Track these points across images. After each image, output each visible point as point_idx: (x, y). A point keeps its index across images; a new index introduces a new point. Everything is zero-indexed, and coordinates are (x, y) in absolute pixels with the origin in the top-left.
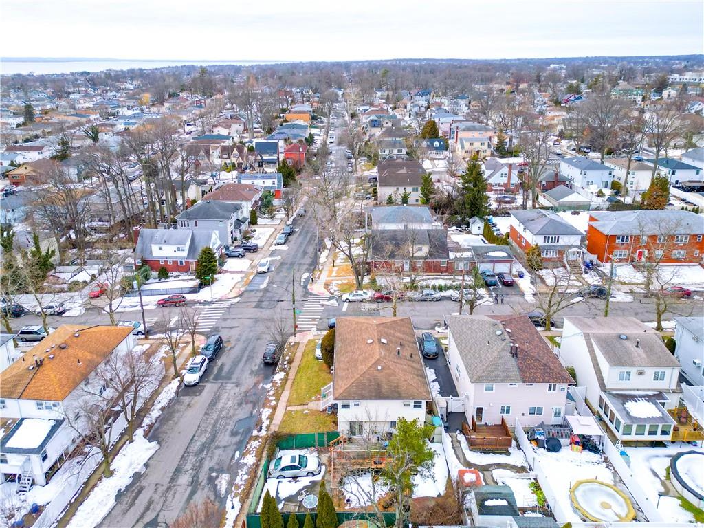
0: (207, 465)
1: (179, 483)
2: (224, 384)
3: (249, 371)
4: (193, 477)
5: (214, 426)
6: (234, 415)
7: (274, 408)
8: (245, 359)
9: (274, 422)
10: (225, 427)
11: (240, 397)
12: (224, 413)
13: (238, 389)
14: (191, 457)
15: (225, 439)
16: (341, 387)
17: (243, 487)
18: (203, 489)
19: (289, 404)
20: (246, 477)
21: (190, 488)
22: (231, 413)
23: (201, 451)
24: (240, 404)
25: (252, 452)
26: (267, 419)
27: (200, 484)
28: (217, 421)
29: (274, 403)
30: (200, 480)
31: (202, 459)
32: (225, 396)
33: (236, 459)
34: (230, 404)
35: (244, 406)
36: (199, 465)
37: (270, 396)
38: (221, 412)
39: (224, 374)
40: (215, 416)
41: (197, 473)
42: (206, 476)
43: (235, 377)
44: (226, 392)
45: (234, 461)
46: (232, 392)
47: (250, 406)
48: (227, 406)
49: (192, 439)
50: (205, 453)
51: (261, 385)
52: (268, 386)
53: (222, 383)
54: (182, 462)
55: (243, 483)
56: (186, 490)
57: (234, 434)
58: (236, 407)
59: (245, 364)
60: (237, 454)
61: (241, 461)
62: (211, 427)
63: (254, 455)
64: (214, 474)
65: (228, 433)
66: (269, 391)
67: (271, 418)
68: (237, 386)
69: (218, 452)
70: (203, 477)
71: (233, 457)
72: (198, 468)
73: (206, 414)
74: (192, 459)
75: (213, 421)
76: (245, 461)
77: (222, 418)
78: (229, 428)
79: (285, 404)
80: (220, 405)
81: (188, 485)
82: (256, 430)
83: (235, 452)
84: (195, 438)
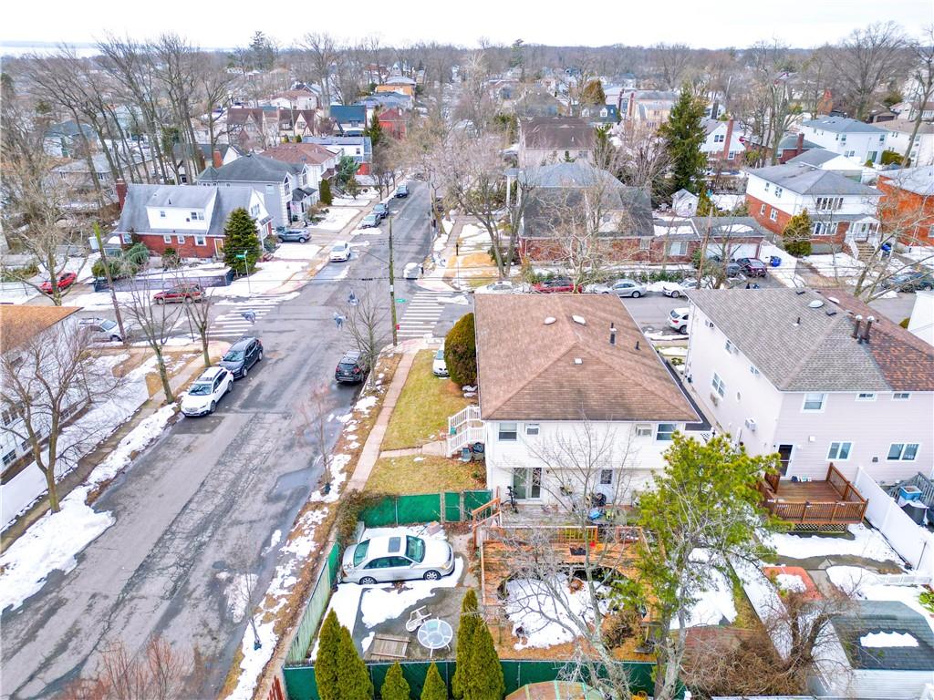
0: (211, 556)
1: (142, 593)
2: (260, 415)
3: (309, 395)
4: (176, 582)
5: (234, 483)
6: (275, 465)
7: (356, 454)
8: (302, 376)
9: (354, 477)
10: (255, 486)
11: (289, 436)
12: (256, 462)
13: (286, 423)
14: (176, 542)
15: (253, 507)
16: (497, 398)
17: (283, 601)
18: (195, 606)
19: (385, 446)
20: (293, 580)
21: (166, 604)
22: (270, 461)
23: (201, 529)
24: (289, 447)
25: (306, 532)
26: (342, 471)
27: (189, 596)
28: (240, 474)
29: (355, 445)
30: (191, 587)
31: (202, 545)
32: (260, 434)
33: (273, 544)
34: (269, 446)
35: (297, 450)
36: (193, 559)
37: (348, 433)
38: (250, 460)
39: (261, 398)
40: (237, 466)
41: (186, 573)
42: (206, 579)
43: (281, 405)
44: (262, 428)
45: (269, 550)
46: (275, 428)
47: (309, 451)
48: (262, 450)
49: (185, 507)
50: (209, 532)
51: (332, 416)
52: (346, 418)
53: (257, 413)
54: (156, 551)
55: (285, 592)
56: (157, 606)
57: (272, 498)
58: (281, 452)
59: (304, 383)
60: (277, 536)
61: (285, 549)
62: (226, 485)
63: (311, 537)
64: (223, 575)
65: (261, 496)
66: (346, 426)
67: (349, 470)
68: (285, 418)
69: (235, 532)
70: (198, 580)
71: (267, 542)
72: (187, 564)
73: (219, 463)
74: (179, 545)
75: (231, 476)
76: (292, 549)
77: (252, 471)
78: (264, 487)
79: (376, 447)
80: (249, 449)
81: (162, 598)
82: (318, 493)
83: (272, 532)
84: (192, 506)
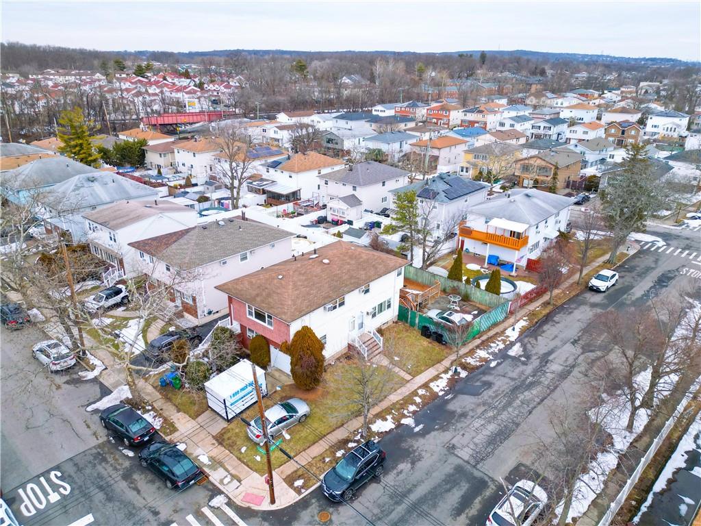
0: (529, 369)
1: (562, 367)
2: (472, 461)
3: (419, 465)
4: (546, 365)
5: (509, 404)
6: (479, 405)
7: (426, 386)
9: (436, 373)
10: (497, 396)
11: (459, 425)
12: (491, 414)
13: (454, 441)
14: (546, 383)
15: (501, 384)
17: (499, 339)
18: (536, 353)
19: (404, 382)
20: (492, 345)
21: (551, 358)
22: (482, 409)
23: (532, 385)
24: (464, 415)
26: (442, 378)
27: (539, 357)
28: (504, 408)
29: (421, 392)
30: (538, 360)
32: (480, 438)
33: (496, 362)
34: (477, 423)
35: (459, 411)
36: (538, 372)
37: (417, 405)
38: (494, 418)
39: (465, 487)
40: (504, 416)
41: (541, 367)
42: (531, 361)
43: (448, 469)
44: (476, 445)
45: (499, 361)
46: (465, 440)
47: (451, 407)
48: (483, 422)
49: (542, 400)
50: (528, 381)
51: (417, 429)
52: (408, 421)
53: (474, 467)
54: (557, 383)
55: (497, 342)
56: (554, 359)
57: (489, 385)
58: (471, 414)
59: (420, 482)
60: (493, 364)
61: (491, 357)
62: (515, 405)
63: (477, 354)
64: (523, 359)
65: (495, 388)
66: (414, 413)
67: (437, 377)
68: (454, 447)
69: (514, 375)
70: (535, 362)
71: (498, 364)
72: (540, 370)
73: (518, 425)
74: (546, 379)
75: (510, 409)
76: (487, 356)
77: (495, 408)
78: (490, 392)
79: (408, 385)
80: (492, 428)
81: (552, 361)
82: (461, 376)
83: (494, 367)
84: (537, 400)
